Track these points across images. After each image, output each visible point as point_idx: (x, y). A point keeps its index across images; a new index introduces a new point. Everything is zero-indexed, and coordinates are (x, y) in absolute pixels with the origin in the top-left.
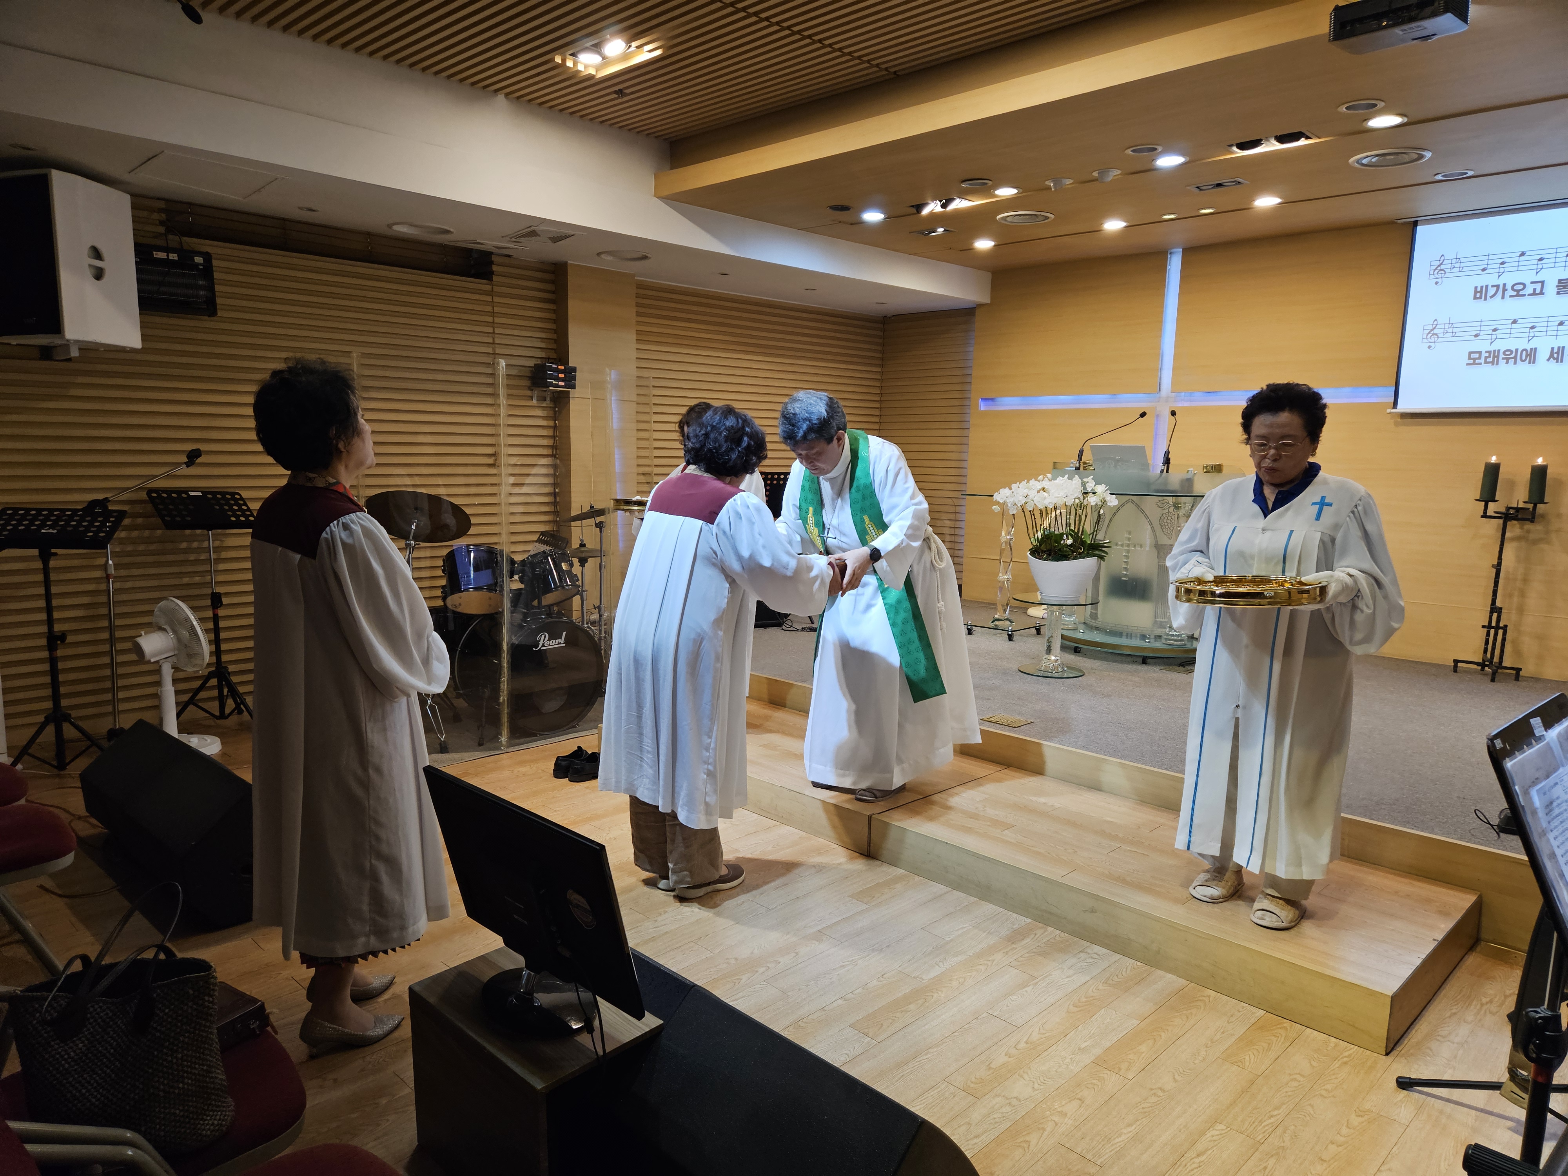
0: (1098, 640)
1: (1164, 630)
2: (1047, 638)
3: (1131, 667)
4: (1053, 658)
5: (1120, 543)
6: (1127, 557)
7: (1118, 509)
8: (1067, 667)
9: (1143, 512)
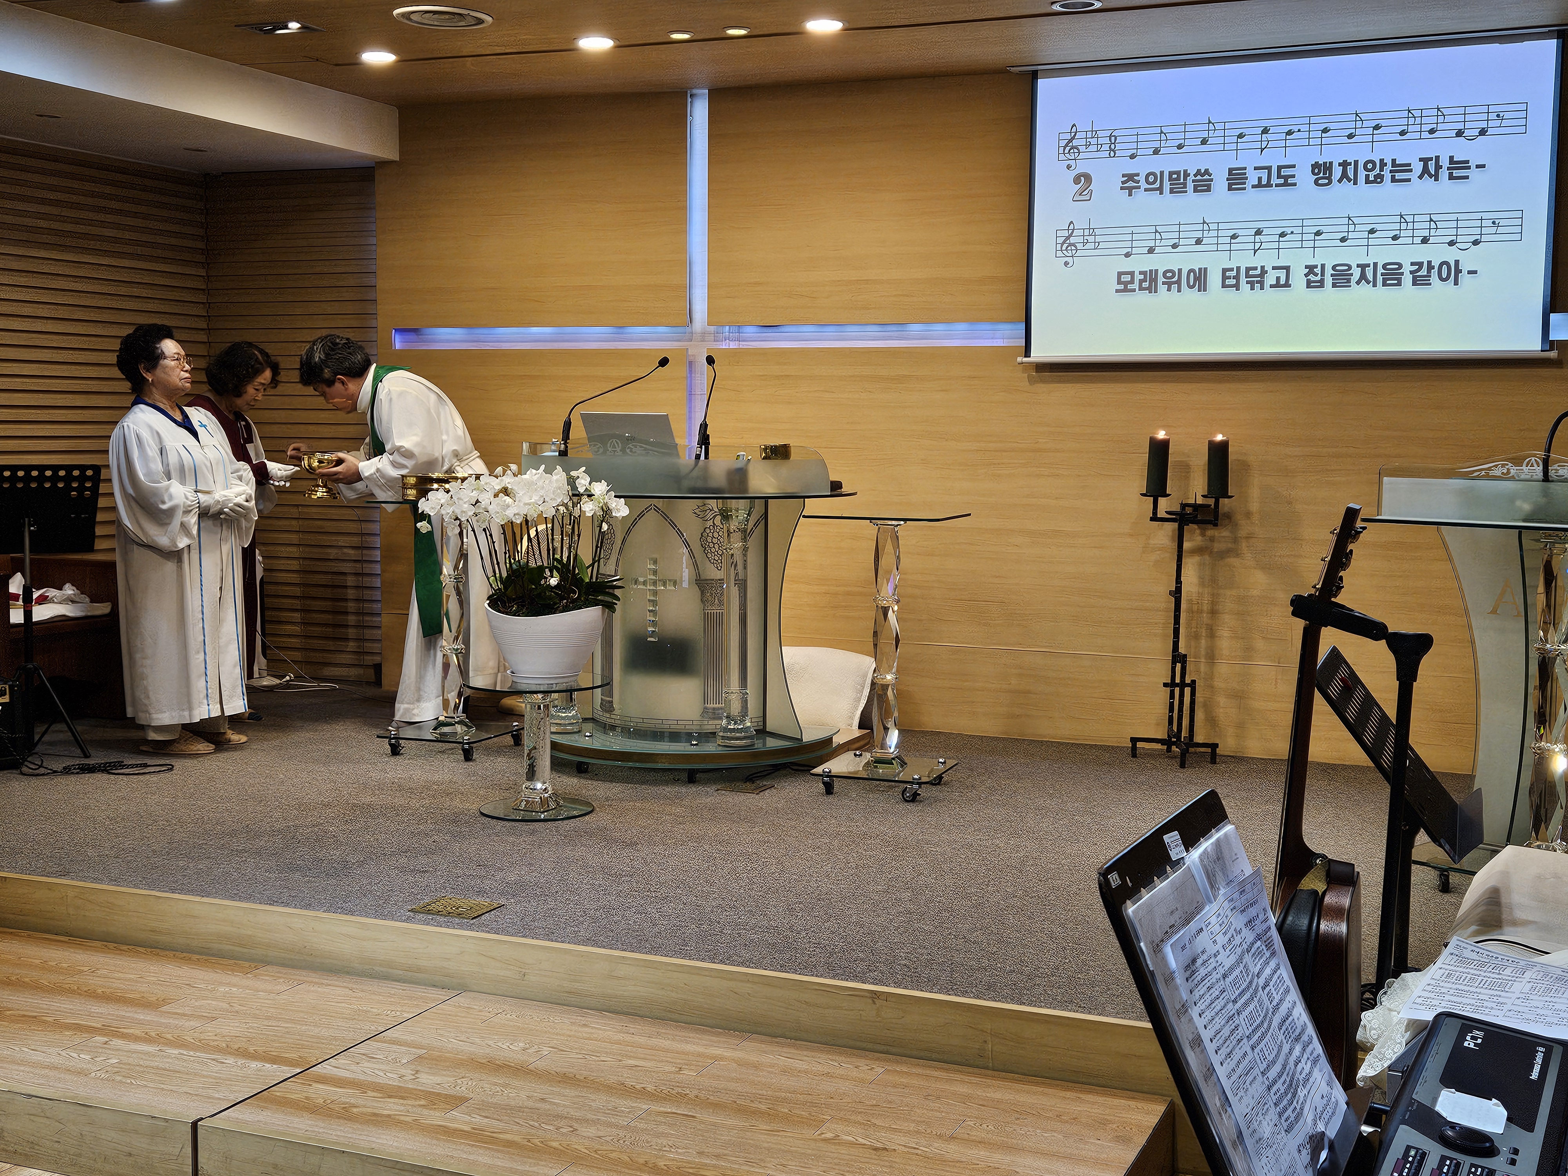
0: (616, 748)
1: (719, 722)
2: (526, 752)
3: (669, 790)
4: (539, 786)
5: (641, 579)
6: (654, 603)
7: (632, 522)
8: (564, 799)
9: (673, 525)
